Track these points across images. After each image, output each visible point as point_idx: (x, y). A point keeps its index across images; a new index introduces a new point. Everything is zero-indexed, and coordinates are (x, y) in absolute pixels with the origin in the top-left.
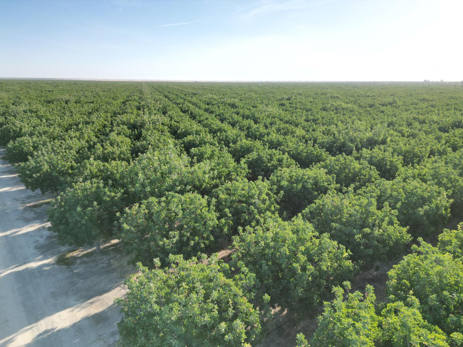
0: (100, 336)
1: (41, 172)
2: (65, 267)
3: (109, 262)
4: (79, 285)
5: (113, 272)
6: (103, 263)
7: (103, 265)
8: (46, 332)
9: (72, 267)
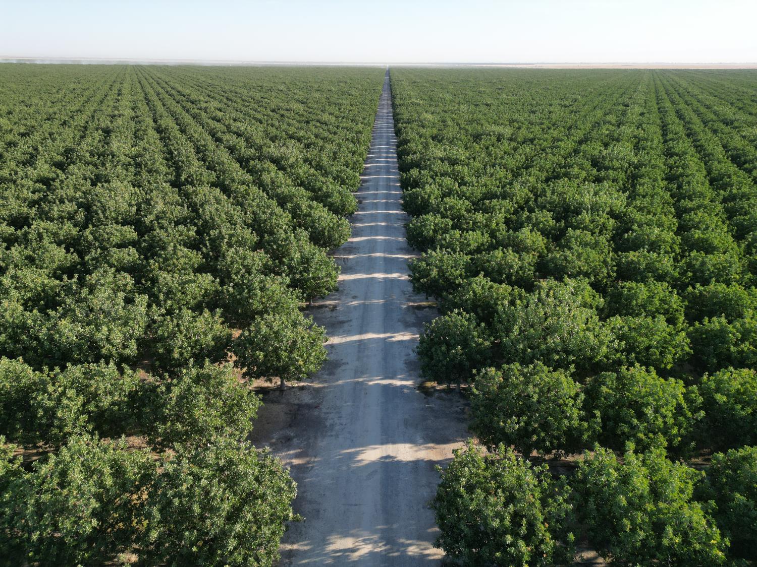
0: (430, 483)
1: (429, 278)
2: (423, 395)
3: (464, 409)
4: (429, 422)
5: (462, 422)
6: (458, 407)
7: (457, 409)
8: (388, 457)
9: (429, 398)
